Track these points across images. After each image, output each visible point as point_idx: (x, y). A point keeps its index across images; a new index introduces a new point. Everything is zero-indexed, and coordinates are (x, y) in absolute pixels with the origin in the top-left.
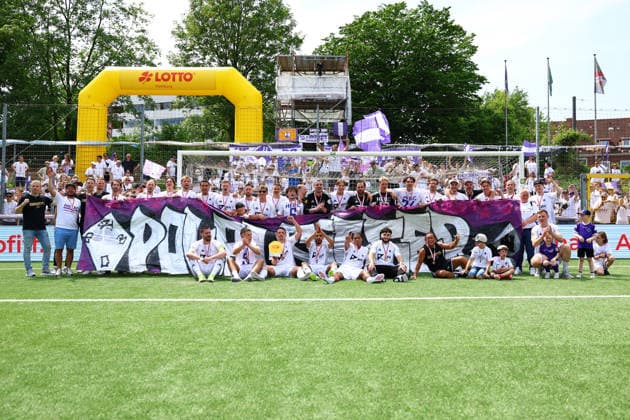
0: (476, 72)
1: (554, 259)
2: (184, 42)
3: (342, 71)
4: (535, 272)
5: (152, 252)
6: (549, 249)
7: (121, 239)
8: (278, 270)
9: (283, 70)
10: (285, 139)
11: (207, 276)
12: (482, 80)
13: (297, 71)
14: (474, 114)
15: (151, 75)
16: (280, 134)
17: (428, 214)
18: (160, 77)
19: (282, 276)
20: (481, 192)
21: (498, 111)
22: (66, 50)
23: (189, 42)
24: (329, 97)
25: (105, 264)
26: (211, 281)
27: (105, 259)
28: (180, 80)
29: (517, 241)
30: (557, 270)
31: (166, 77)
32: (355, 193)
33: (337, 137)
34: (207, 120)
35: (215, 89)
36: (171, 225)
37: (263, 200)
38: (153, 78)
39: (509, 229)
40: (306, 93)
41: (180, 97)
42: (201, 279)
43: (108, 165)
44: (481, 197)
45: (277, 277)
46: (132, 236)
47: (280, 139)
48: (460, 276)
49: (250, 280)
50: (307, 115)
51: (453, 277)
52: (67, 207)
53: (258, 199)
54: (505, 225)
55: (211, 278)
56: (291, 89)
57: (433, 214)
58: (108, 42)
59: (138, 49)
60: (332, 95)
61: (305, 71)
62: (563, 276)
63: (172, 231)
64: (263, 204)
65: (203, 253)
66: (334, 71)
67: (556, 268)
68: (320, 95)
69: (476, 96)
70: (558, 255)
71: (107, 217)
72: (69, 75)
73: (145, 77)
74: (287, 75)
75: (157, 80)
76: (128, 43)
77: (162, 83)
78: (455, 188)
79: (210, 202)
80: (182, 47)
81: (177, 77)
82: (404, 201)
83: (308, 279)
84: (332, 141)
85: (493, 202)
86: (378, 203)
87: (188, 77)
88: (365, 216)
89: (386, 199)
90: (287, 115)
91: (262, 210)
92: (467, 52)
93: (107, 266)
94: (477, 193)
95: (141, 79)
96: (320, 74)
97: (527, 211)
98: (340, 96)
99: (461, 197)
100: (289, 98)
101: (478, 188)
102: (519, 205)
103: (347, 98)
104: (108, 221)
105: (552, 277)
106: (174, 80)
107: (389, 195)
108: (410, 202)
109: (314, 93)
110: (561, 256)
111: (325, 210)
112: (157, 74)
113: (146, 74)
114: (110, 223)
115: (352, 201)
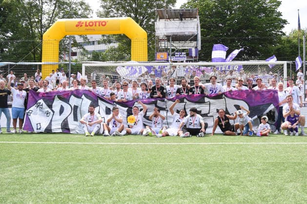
0: (281, 17)
1: (295, 124)
2: (106, 4)
3: (196, 18)
4: (286, 133)
5: (64, 121)
6: (293, 118)
7: (47, 114)
8: (133, 131)
9: (160, 18)
10: (161, 59)
11: (90, 133)
12: (285, 22)
13: (169, 18)
14: (278, 43)
15: (83, 23)
16: (157, 56)
17: (224, 99)
18: (87, 24)
19: (135, 134)
20: (256, 85)
21: (295, 41)
22: (40, 11)
23: (108, 4)
24: (187, 33)
25: (39, 128)
26: (92, 136)
27: (39, 125)
28: (99, 25)
29: (277, 114)
30: (297, 131)
31: (91, 24)
32: (181, 86)
33: (192, 57)
34: (119, 49)
35: (119, 30)
36: (75, 106)
37: (126, 90)
38: (84, 25)
39: (272, 107)
40: (173, 31)
41: (103, 36)
42: (86, 135)
43: (58, 75)
44: (256, 88)
45: (133, 134)
46: (53, 112)
47: (157, 59)
48: (239, 134)
49: (114, 135)
50: (174, 45)
51: (235, 135)
52: (18, 95)
53: (123, 90)
54: (269, 105)
55: (92, 134)
56: (164, 29)
57: (227, 99)
58: (63, 5)
59: (80, 9)
60: (189, 32)
61: (174, 18)
62: (301, 135)
63: (75, 108)
64: (125, 93)
65: (90, 120)
66: (191, 18)
67: (296, 130)
68: (182, 32)
69: (281, 32)
70: (297, 122)
71: (39, 101)
72: (42, 25)
73: (79, 25)
74: (162, 21)
75: (86, 26)
76: (74, 6)
77: (89, 27)
78: (241, 83)
79: (96, 93)
80: (104, 7)
81: (97, 24)
82: (210, 90)
83: (147, 135)
84: (189, 59)
85: (263, 91)
86: (193, 93)
87: (104, 24)
88: (185, 100)
89: (198, 89)
90: (163, 45)
91: (125, 96)
92: (275, 5)
93: (40, 129)
94: (254, 86)
95: (77, 26)
96: (182, 20)
97: (282, 96)
98: (193, 32)
99: (244, 88)
100: (163, 34)
101: (254, 83)
102: (277, 93)
103: (198, 34)
104: (40, 103)
105: (294, 135)
106: (96, 26)
107: (201, 87)
108: (214, 91)
109: (178, 31)
110: (300, 122)
111: (161, 96)
112: (86, 22)
113: (79, 22)
114: (41, 104)
115: (179, 91)
